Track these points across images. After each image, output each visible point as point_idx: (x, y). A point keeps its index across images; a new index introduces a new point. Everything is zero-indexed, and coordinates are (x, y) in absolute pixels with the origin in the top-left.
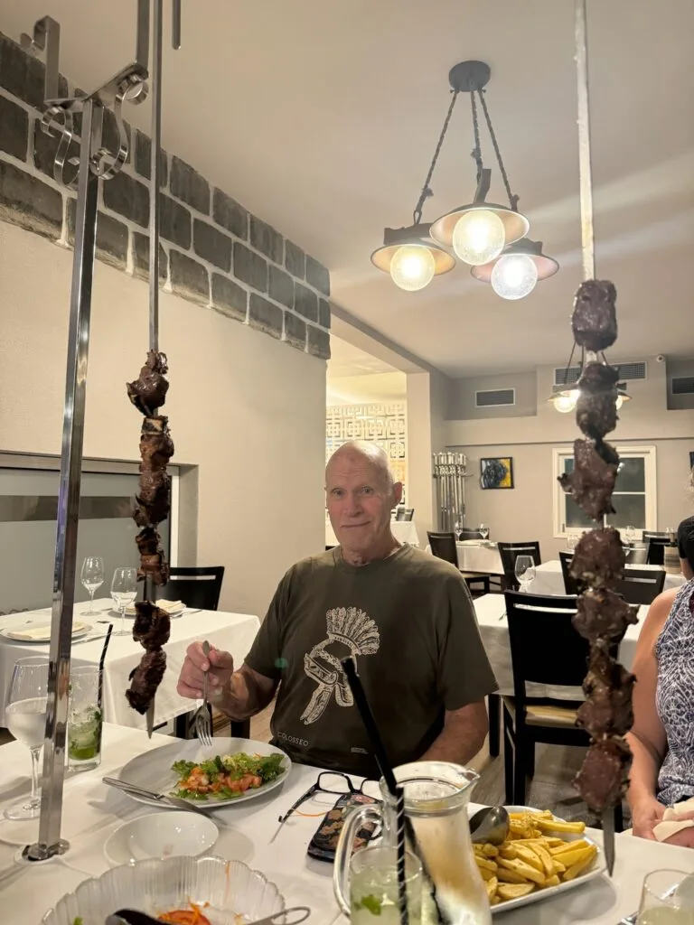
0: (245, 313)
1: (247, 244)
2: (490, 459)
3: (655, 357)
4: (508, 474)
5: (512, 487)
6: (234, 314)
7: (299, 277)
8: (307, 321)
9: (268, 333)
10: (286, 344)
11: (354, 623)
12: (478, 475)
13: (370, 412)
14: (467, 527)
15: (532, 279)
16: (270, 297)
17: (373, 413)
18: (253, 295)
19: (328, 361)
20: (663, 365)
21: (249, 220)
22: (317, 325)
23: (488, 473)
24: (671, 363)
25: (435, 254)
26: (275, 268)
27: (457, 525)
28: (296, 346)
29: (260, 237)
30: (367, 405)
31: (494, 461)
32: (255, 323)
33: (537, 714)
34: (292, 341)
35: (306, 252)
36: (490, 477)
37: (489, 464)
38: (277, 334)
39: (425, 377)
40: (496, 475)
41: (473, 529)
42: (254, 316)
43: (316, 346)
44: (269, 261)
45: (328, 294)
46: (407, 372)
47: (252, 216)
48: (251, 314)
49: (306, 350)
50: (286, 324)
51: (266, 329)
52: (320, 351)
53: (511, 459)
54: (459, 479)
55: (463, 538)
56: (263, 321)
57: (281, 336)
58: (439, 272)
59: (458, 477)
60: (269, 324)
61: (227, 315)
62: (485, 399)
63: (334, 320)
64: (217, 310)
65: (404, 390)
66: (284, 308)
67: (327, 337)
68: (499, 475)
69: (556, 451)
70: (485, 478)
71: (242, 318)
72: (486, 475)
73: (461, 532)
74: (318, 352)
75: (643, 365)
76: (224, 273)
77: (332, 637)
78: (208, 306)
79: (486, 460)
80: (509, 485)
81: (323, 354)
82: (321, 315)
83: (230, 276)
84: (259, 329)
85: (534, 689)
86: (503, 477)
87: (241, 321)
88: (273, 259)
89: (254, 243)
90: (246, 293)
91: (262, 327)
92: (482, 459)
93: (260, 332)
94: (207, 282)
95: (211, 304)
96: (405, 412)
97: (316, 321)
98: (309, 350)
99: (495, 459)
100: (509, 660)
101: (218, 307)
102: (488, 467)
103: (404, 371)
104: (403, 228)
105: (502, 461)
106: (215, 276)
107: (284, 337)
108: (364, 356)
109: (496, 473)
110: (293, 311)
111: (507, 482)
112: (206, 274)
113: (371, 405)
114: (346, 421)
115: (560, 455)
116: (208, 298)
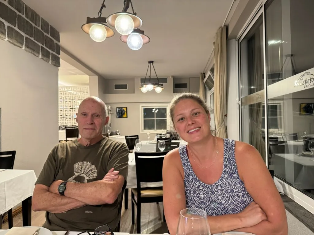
0: (23, 44)
1: (24, 16)
2: (119, 108)
3: (170, 76)
4: (126, 113)
5: (127, 117)
6: (18, 44)
7: (47, 33)
8: (50, 51)
9: (33, 54)
10: (42, 59)
11: (86, 168)
12: (115, 113)
13: (74, 89)
14: (112, 131)
15: (141, 44)
16: (34, 39)
17: (76, 90)
18: (26, 38)
19: (59, 68)
20: (172, 79)
21: (25, 7)
22: (54, 53)
23: (119, 112)
24: (175, 78)
25: (107, 29)
26: (37, 28)
27: (109, 131)
28: (46, 61)
29: (30, 14)
30: (73, 87)
31: (121, 109)
32: (28, 49)
33: (145, 193)
34: (44, 58)
35: (50, 24)
36: (120, 114)
37: (119, 109)
38: (37, 55)
39: (96, 77)
40: (121, 113)
41: (114, 131)
42: (27, 46)
43: (54, 61)
44: (34, 25)
45: (59, 42)
46: (89, 75)
47: (26, 6)
48: (26, 45)
49: (50, 62)
50: (41, 51)
51: (33, 52)
52: (56, 63)
53: (127, 108)
54: (109, 115)
55: (111, 135)
56: (31, 49)
57: (39, 56)
58: (108, 36)
59: (108, 114)
60: (34, 50)
61: (14, 45)
62: (117, 87)
63: (61, 52)
64: (9, 42)
65: (88, 82)
66: (40, 45)
67: (59, 58)
68: (123, 113)
69: (141, 105)
70: (118, 114)
71: (22, 47)
72: (118, 113)
73: (110, 133)
74: (55, 64)
75: (167, 79)
76: (13, 27)
77: (76, 174)
78: (5, 40)
79: (118, 108)
80: (126, 117)
81: (57, 65)
82: (56, 50)
83: (16, 28)
84: (29, 52)
85: (143, 185)
86: (124, 114)
87: (21, 48)
88: (36, 24)
89: (27, 16)
90: (23, 36)
91: (30, 51)
92: (117, 108)
93: (30, 53)
94: (5, 30)
95: (7, 39)
96: (89, 90)
97: (54, 52)
98: (51, 63)
99: (122, 108)
100: (135, 176)
101: (10, 41)
102: (119, 111)
103: (88, 75)
104: (94, 18)
105: (123, 108)
106: (9, 27)
107: (40, 56)
108: (73, 68)
109: (122, 113)
110: (44, 46)
111: (125, 116)
112: (4, 26)
113: (75, 87)
114: (65, 92)
115: (142, 106)
116: (5, 36)
